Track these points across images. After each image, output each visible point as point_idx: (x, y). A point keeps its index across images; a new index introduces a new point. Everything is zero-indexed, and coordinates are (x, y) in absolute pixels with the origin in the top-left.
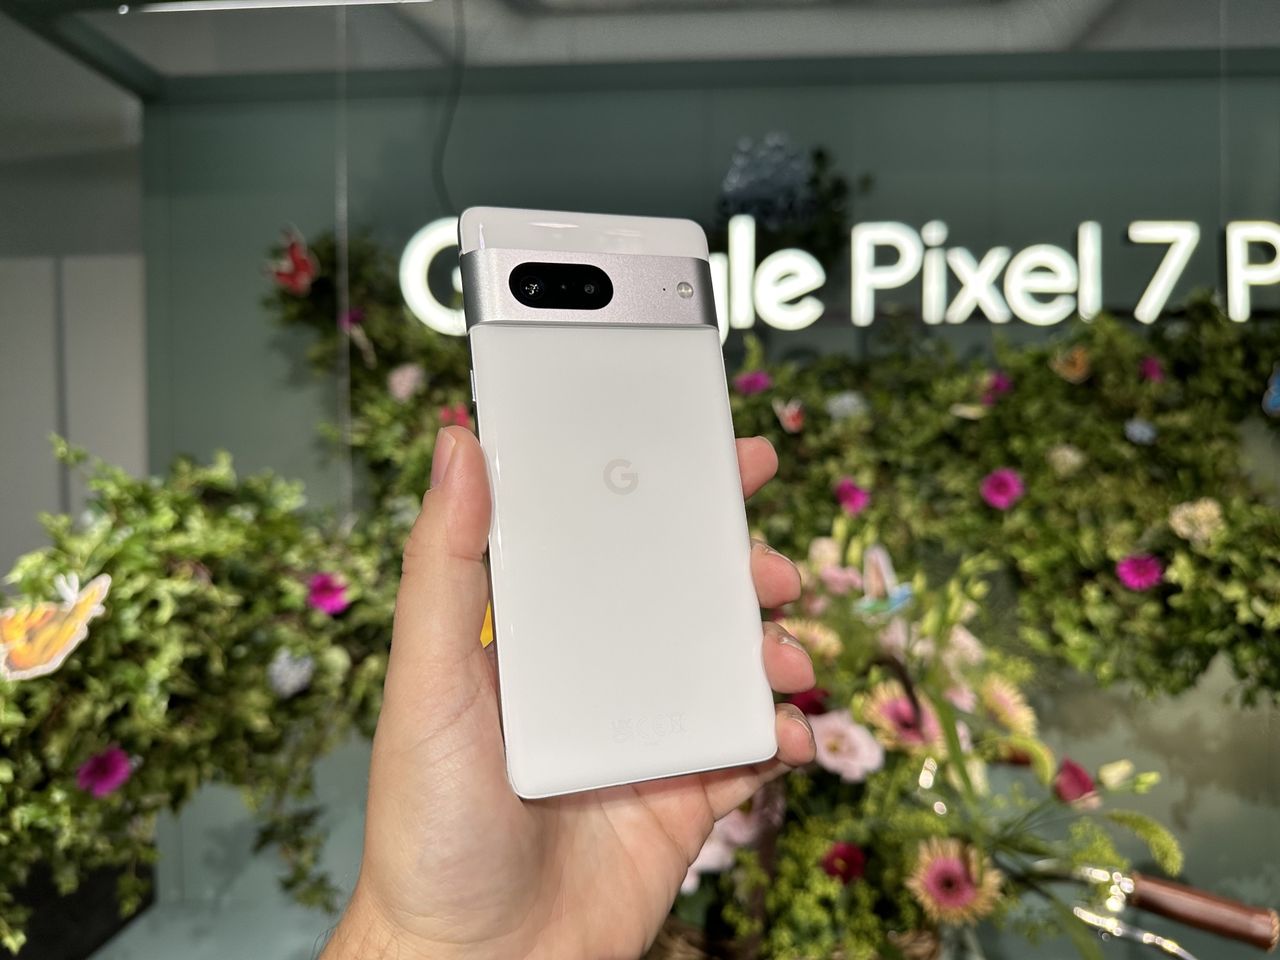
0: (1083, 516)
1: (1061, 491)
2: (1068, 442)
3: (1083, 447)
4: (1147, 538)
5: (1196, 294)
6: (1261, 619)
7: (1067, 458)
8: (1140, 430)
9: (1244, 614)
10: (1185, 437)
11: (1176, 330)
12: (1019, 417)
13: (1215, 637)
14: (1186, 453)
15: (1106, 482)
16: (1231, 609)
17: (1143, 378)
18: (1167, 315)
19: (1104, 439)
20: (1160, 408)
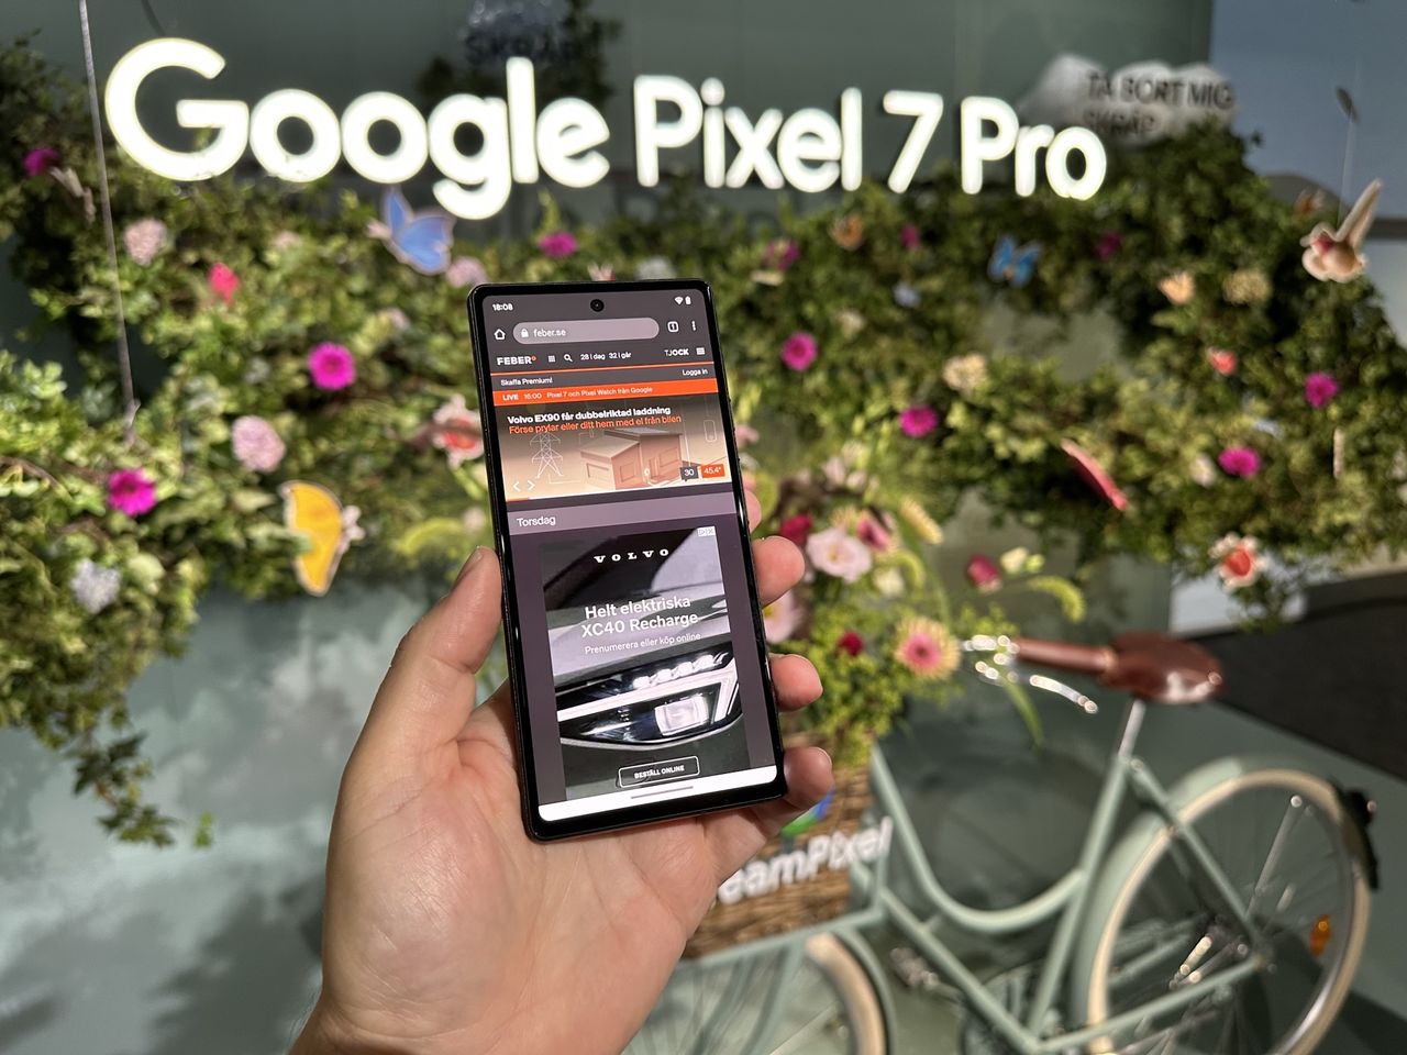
0: (869, 374)
1: (849, 354)
2: (851, 307)
3: (863, 311)
4: (923, 391)
5: (940, 167)
6: (1014, 455)
7: (852, 322)
8: (906, 294)
9: (1001, 451)
10: (940, 300)
11: (927, 200)
12: (809, 284)
13: (977, 472)
14: (940, 314)
15: (884, 343)
16: (990, 448)
17: (904, 246)
18: (916, 185)
19: (878, 302)
20: (919, 273)
